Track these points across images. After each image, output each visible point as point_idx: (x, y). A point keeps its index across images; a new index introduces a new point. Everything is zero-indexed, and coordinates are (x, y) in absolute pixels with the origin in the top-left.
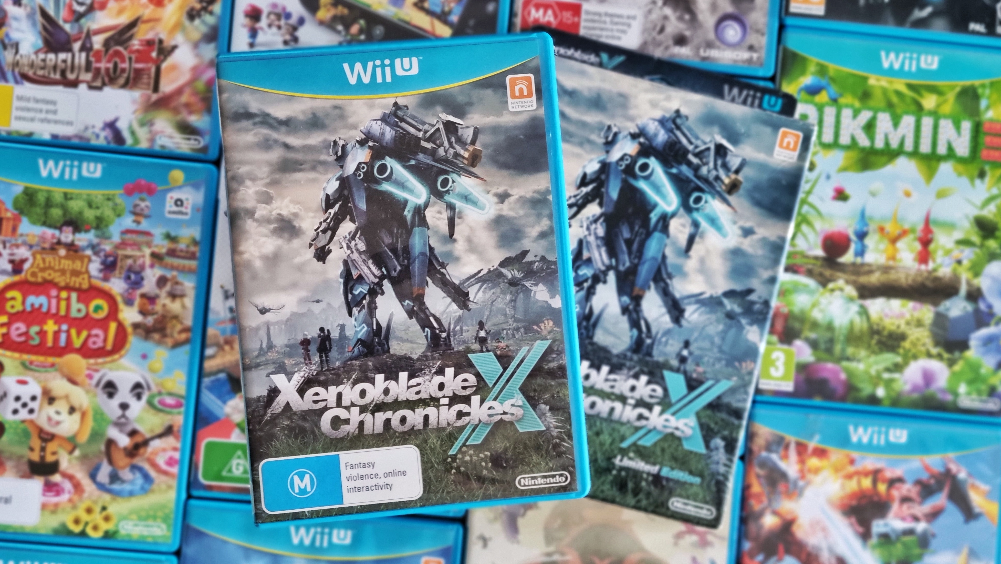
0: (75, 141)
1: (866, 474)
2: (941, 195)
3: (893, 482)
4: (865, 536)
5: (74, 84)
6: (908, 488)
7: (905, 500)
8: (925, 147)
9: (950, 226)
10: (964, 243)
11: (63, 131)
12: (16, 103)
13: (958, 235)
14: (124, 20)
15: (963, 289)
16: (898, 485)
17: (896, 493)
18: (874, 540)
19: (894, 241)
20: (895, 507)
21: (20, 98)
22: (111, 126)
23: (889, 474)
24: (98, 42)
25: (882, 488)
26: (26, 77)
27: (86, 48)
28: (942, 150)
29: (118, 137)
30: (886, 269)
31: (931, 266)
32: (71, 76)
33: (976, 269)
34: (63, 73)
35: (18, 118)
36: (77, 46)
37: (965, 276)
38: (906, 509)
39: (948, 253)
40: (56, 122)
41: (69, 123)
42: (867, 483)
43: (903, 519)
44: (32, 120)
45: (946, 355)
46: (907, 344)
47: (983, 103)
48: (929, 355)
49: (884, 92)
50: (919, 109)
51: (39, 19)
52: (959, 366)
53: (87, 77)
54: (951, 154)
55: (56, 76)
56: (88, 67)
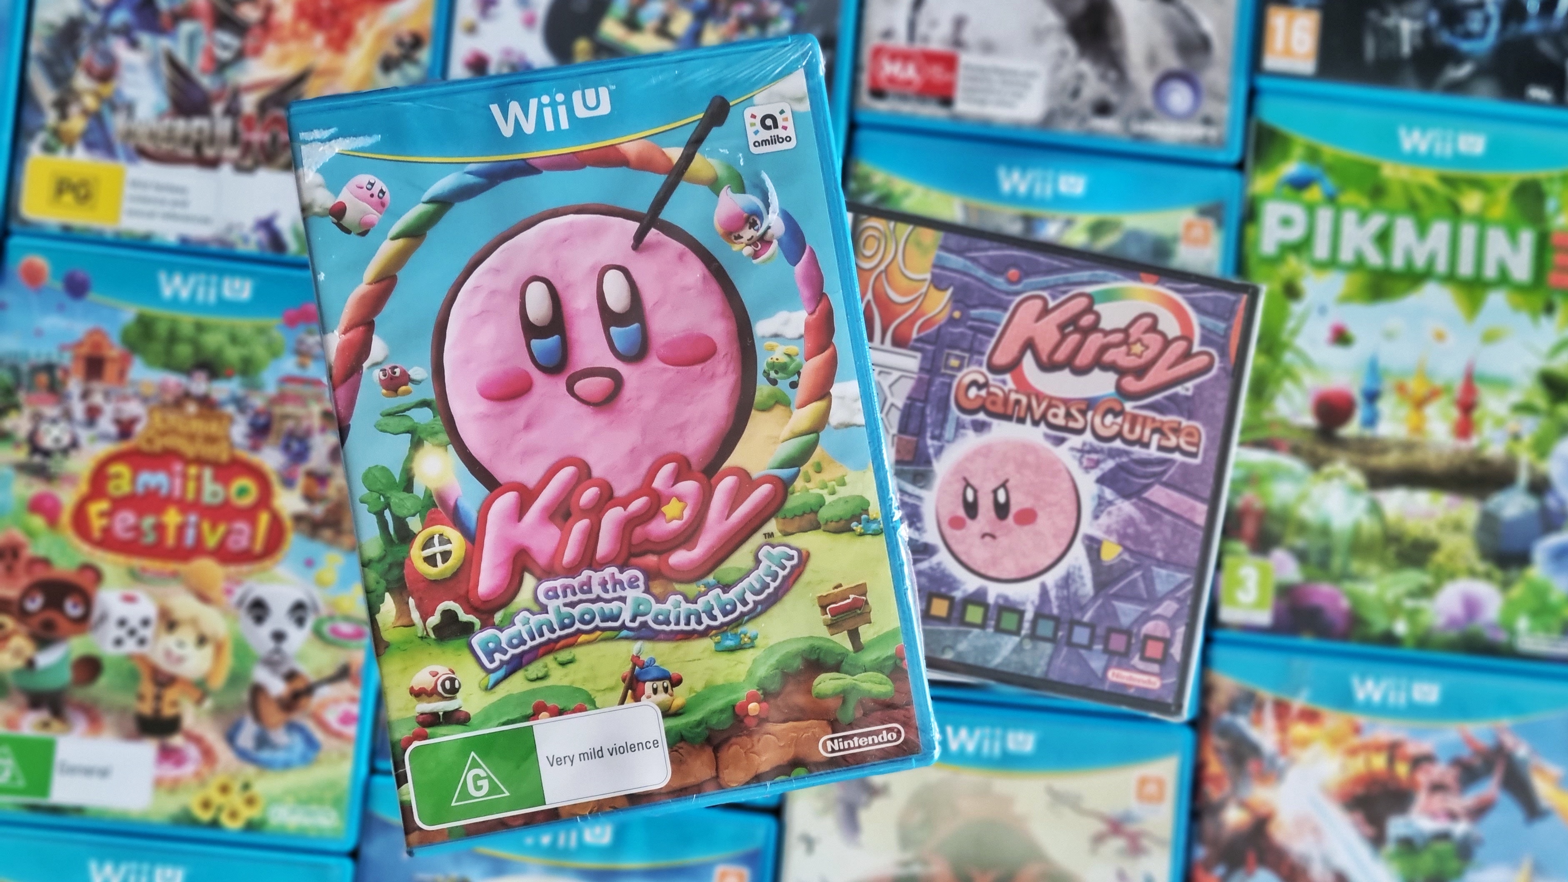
0: (214, 248)
1: (1377, 748)
2: (1490, 338)
3: (1419, 761)
4: (1377, 840)
5: (213, 164)
6: (1440, 771)
7: (1437, 788)
8: (1466, 268)
9: (1502, 384)
10: (1525, 408)
11: (198, 231)
12: (129, 191)
13: (1515, 397)
14: (287, 71)
15: (1523, 477)
16: (1426, 766)
17: (1423, 778)
18: (1390, 847)
19: (1420, 404)
20: (1422, 799)
21: (136, 184)
22: (267, 225)
23: (1414, 748)
24: (249, 103)
25: (1402, 769)
26: (143, 154)
27: (232, 111)
28: (1490, 272)
29: (276, 241)
30: (1408, 447)
31: (1474, 441)
32: (209, 152)
33: (1542, 448)
34: (198, 147)
35: (133, 213)
36: (218, 108)
37: (1525, 458)
38: (1439, 802)
39: (1500, 423)
40: (187, 219)
41: (205, 221)
42: (1379, 762)
43: (1433, 815)
44: (151, 215)
45: (1498, 574)
46: (1439, 558)
47: (1551, 205)
48: (1472, 573)
49: (1406, 187)
50: (1455, 212)
51: (164, 69)
52: (1517, 591)
53: (232, 153)
54: (1504, 279)
55: (188, 152)
56: (234, 139)
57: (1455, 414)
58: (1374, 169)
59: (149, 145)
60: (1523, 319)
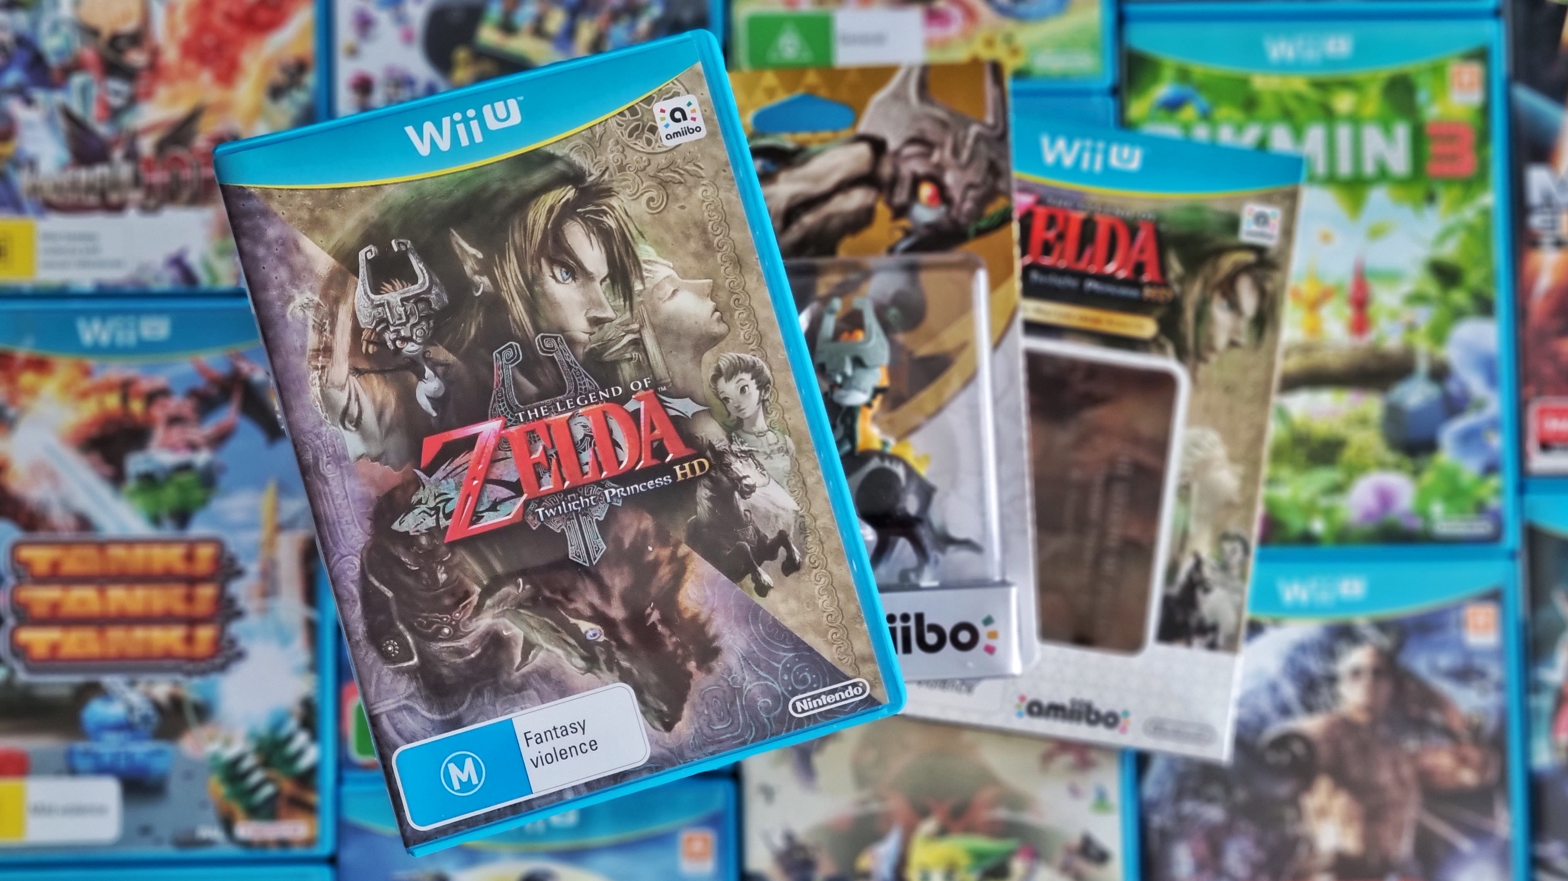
0: (130, 289)
1: (108, 388)
2: (1376, 233)
5: (118, 208)
9: (1392, 277)
10: (1417, 299)
11: (113, 276)
12: (41, 244)
13: (1407, 288)
14: (178, 111)
15: (1423, 366)
19: (1314, 305)
21: (48, 236)
22: (178, 262)
23: (147, 384)
27: (132, 155)
28: (1369, 168)
29: (187, 275)
30: (1306, 349)
31: (1371, 337)
32: (114, 197)
33: (1438, 335)
35: (49, 265)
37: (1423, 346)
39: (1394, 315)
40: (102, 264)
41: (117, 264)
42: (112, 401)
44: (63, 265)
45: (1408, 463)
46: (1349, 454)
47: (1422, 96)
48: (1382, 465)
49: (1278, 96)
50: (1328, 115)
51: (61, 123)
52: (1429, 478)
53: (136, 196)
54: (1383, 175)
55: (93, 199)
56: (137, 182)
57: (1348, 312)
58: (1244, 82)
59: (54, 197)
60: (1406, 212)
